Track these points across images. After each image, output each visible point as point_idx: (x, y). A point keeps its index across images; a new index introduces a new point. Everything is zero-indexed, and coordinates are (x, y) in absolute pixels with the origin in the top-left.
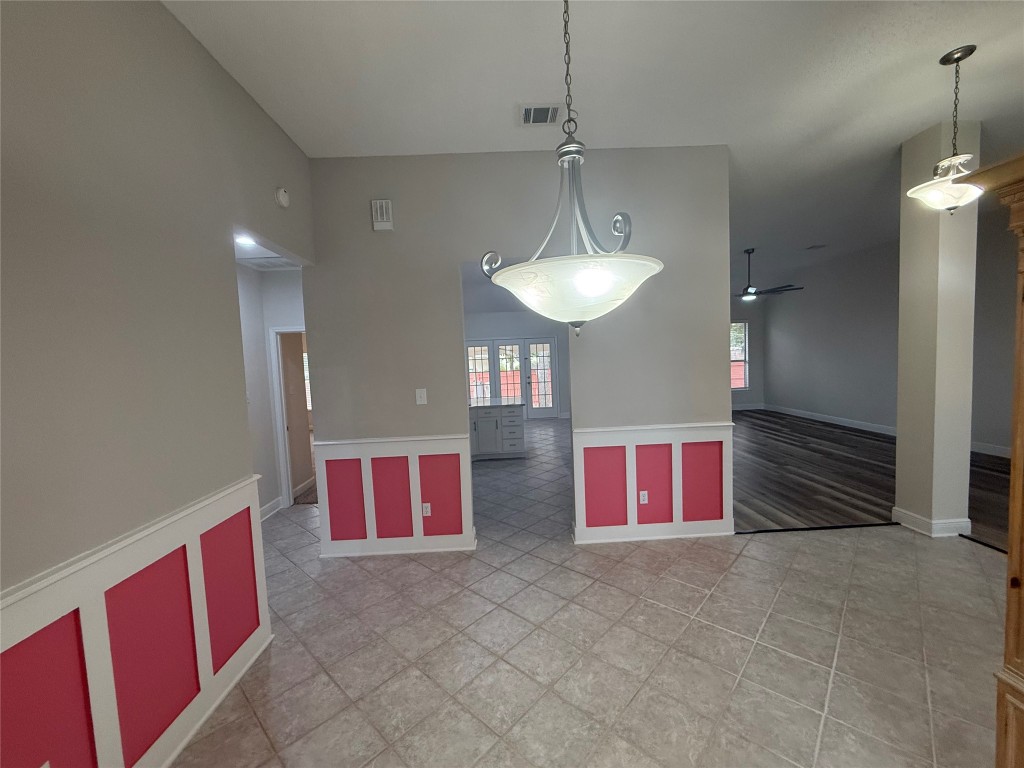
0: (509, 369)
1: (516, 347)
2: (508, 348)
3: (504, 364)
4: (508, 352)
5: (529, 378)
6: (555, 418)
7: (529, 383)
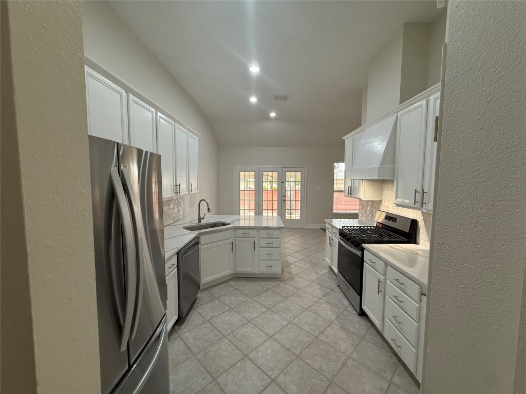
0: (269, 189)
1: (276, 174)
2: (270, 173)
3: (266, 185)
4: (269, 178)
5: (284, 196)
6: (302, 228)
7: (284, 201)
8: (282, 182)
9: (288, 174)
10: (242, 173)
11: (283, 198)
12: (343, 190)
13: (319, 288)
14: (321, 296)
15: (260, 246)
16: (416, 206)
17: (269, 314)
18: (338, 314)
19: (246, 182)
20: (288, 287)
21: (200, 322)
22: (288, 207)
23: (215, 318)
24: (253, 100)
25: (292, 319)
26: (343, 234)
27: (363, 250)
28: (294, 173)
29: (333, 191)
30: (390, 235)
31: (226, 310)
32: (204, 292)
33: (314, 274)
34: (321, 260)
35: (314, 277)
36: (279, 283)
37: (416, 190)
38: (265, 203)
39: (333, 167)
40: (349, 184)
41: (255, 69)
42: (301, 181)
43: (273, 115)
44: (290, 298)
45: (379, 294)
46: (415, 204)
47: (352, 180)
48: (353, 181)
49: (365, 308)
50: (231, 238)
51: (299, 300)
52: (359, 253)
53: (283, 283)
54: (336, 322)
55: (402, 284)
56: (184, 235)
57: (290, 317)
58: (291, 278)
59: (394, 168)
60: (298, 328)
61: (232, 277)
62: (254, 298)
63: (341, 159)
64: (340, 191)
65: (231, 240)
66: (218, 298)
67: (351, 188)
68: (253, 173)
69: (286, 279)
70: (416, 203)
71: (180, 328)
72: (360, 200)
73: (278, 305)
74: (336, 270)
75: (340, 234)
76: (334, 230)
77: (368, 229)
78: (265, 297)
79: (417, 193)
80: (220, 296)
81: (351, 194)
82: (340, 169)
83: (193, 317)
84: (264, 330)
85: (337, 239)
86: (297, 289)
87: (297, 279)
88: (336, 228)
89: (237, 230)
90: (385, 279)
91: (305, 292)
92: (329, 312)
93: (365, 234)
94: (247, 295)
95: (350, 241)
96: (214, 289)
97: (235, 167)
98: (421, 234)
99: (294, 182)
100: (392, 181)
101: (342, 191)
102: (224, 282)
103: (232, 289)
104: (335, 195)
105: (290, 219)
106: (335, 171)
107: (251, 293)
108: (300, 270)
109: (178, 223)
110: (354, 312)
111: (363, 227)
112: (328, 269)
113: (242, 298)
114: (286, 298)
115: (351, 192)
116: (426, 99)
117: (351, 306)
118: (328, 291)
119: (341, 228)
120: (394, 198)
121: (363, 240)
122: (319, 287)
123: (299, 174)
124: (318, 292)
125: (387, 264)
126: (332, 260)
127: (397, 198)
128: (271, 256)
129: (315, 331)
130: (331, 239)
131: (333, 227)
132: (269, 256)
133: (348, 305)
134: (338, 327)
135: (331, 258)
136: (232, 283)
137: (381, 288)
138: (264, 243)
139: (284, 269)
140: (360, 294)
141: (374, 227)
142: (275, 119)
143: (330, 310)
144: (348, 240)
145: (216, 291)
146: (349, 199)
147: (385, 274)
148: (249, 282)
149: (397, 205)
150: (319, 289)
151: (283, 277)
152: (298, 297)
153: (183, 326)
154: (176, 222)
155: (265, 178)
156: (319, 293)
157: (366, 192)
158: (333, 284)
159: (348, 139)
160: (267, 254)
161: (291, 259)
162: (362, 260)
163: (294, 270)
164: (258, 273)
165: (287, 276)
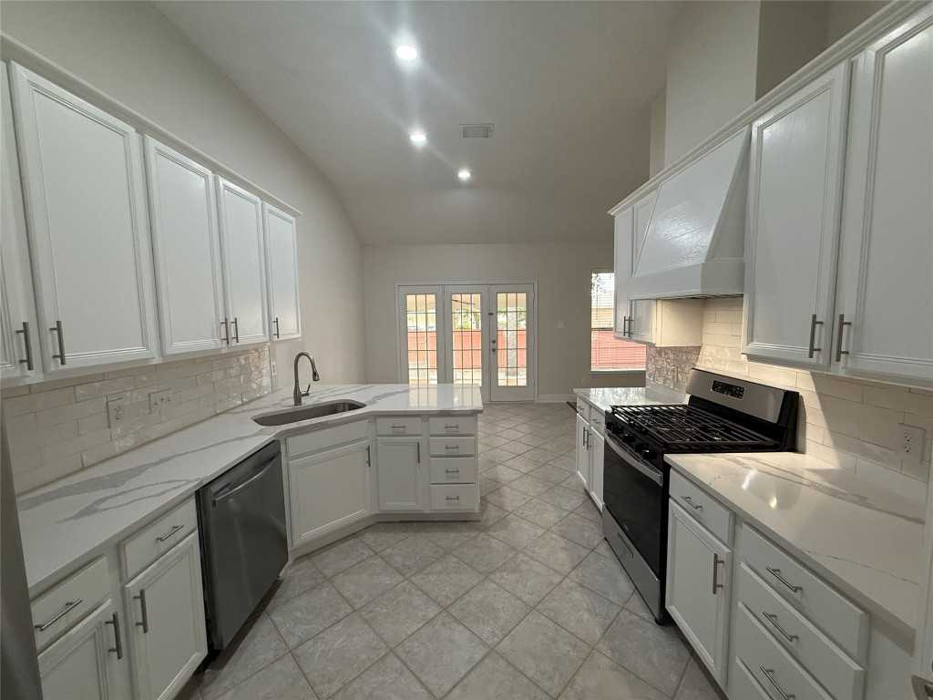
0: (465, 328)
1: (477, 298)
2: (466, 297)
3: (458, 322)
4: (465, 305)
5: (494, 342)
6: (531, 403)
7: (494, 350)
8: (489, 314)
9: (501, 297)
10: (411, 298)
11: (493, 346)
12: (612, 326)
13: (564, 545)
14: (567, 568)
15: (433, 453)
16: (813, 360)
17: (444, 624)
18: (608, 622)
19: (420, 316)
20: (494, 543)
21: (271, 656)
22: (501, 361)
23: (310, 643)
24: (418, 138)
25: (496, 640)
26: (613, 423)
27: (666, 468)
28: (512, 296)
29: (590, 330)
30: (728, 430)
31: (341, 615)
32: (302, 564)
33: (551, 509)
34: (567, 474)
35: (551, 516)
36: (475, 534)
37: (814, 317)
38: (456, 356)
39: (590, 286)
40: (624, 313)
41: (407, 52)
42: (527, 311)
43: (464, 175)
44: (496, 577)
45: (715, 592)
46: (811, 356)
47: (632, 301)
48: (633, 303)
49: (672, 609)
50: (366, 438)
51: (518, 581)
52: (656, 476)
53: (483, 534)
54: (602, 646)
55: (796, 590)
56: (242, 438)
57: (494, 634)
58: (502, 522)
59: (742, 267)
60: (511, 669)
61: (373, 521)
62: (413, 579)
63: (606, 263)
64: (603, 329)
65: (364, 443)
66: (329, 580)
67: (630, 320)
68: (432, 298)
69: (490, 523)
70: (815, 353)
71: (215, 678)
72: (650, 345)
73: (467, 597)
74: (600, 504)
75: (609, 426)
76: (595, 415)
77: (671, 413)
78: (440, 573)
79: (817, 326)
80: (335, 575)
81: (630, 333)
82: (604, 287)
83: (256, 640)
84: (424, 679)
85: (600, 436)
86: (514, 549)
87: (514, 524)
88: (597, 409)
89: (379, 420)
90: (732, 556)
91: (532, 558)
92: (586, 616)
93: (666, 426)
94: (398, 571)
95: (634, 444)
96: (325, 554)
97: (396, 285)
98: (809, 427)
99: (513, 314)
100: (733, 300)
101: (611, 329)
102: (354, 535)
103: (367, 553)
104: (595, 336)
105: (507, 387)
106: (594, 292)
107: (407, 563)
108: (523, 499)
109: (252, 405)
110: (646, 615)
111: (659, 406)
112: (583, 496)
113: (386, 580)
114: (487, 576)
115: (630, 329)
116: (846, 61)
117: (636, 597)
118: (584, 553)
119: (610, 410)
120: (744, 339)
121: (666, 445)
122: (562, 543)
123: (522, 297)
124: (562, 555)
125: (737, 517)
126: (590, 476)
127: (751, 338)
128: (455, 474)
129: (551, 678)
130: (588, 433)
131: (592, 406)
132: (450, 474)
133: (631, 591)
134: (608, 662)
135: (589, 472)
136: (369, 537)
137: (722, 578)
138: (438, 445)
139: (489, 498)
140: (662, 575)
141: (684, 406)
142: (470, 185)
143: (588, 610)
144: (628, 440)
145: (330, 561)
146: (625, 344)
147: (732, 542)
148: (406, 535)
149: (751, 358)
150: (563, 548)
151: (484, 518)
152: (515, 571)
153: (226, 669)
154: (246, 403)
155: (456, 306)
156: (562, 559)
157: (664, 328)
158: (593, 534)
159: (621, 215)
160: (447, 472)
161: (505, 474)
162: (663, 494)
163: (511, 499)
164: (430, 512)
165: (492, 514)
